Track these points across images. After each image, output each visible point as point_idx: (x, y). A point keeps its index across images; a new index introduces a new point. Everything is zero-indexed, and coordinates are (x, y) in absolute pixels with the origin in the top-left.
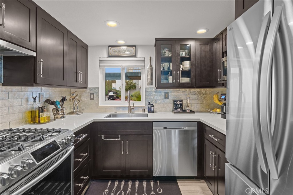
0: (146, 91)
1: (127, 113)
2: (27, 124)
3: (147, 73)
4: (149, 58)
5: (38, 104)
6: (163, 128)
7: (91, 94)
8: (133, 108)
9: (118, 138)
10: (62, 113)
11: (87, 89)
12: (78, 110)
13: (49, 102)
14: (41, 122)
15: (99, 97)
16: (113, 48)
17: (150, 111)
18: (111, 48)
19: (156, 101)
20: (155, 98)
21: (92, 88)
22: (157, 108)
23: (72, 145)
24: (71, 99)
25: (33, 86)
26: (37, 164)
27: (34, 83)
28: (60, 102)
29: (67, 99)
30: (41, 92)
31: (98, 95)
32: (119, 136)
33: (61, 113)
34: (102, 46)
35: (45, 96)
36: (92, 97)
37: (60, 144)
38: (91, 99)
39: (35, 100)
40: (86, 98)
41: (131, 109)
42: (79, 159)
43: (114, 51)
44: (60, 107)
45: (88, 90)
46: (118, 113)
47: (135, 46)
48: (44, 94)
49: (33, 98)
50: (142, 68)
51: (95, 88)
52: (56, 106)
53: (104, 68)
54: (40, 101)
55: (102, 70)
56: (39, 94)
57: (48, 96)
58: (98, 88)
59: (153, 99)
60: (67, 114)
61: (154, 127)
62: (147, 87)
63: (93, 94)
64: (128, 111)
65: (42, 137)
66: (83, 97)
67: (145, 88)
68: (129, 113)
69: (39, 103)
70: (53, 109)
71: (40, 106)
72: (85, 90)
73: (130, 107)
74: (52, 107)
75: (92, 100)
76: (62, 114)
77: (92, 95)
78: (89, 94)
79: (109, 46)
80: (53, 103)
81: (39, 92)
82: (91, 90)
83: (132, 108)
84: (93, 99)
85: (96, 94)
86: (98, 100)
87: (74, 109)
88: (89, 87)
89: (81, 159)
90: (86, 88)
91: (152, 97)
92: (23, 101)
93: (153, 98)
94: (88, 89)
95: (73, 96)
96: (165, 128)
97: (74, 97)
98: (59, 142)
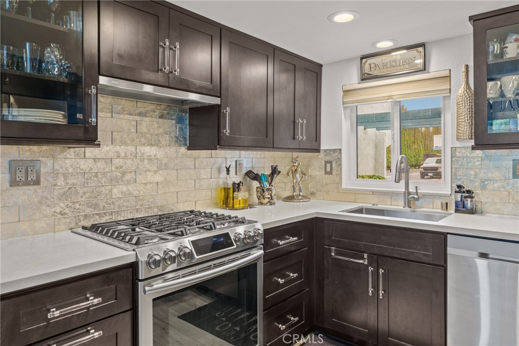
0: (452, 157)
1: (402, 208)
2: (218, 208)
3: (456, 108)
4: (463, 69)
5: (235, 178)
6: (476, 254)
7: (326, 162)
8: (416, 196)
9: (363, 258)
10: (269, 196)
11: (319, 152)
12: (301, 194)
13: (252, 175)
14: (235, 206)
15: (341, 170)
16: (371, 61)
17: (461, 208)
18: (366, 62)
19: (483, 182)
20: (482, 175)
21: (328, 150)
22: (486, 203)
23: (261, 248)
24: (291, 173)
25: (216, 149)
26: (197, 257)
27: (218, 144)
28: (270, 176)
29: (279, 172)
30: (239, 159)
31: (340, 165)
32: (366, 256)
33: (267, 195)
34: (348, 61)
35: (244, 164)
36: (328, 169)
37: (235, 241)
38: (326, 173)
39: (228, 170)
40: (319, 171)
41: (411, 200)
42: (279, 279)
43: (372, 66)
44: (266, 185)
45: (321, 155)
46: (379, 206)
47: (423, 45)
48: (244, 161)
49: (226, 168)
50: (444, 97)
51: (334, 150)
52: (260, 183)
53: (351, 106)
54: (237, 174)
55: (348, 111)
56: (236, 161)
57: (250, 165)
58: (340, 150)
59: (476, 177)
60: (284, 199)
61: (448, 249)
62: (458, 144)
63: (331, 162)
64: (403, 204)
65: (214, 224)
66: (312, 168)
67: (451, 148)
68: (407, 209)
69: (236, 176)
70: (257, 188)
71: (237, 182)
72: (316, 154)
73: (409, 193)
74: (256, 184)
75: (329, 174)
76: (269, 198)
77: (328, 165)
78: (323, 163)
79: (363, 58)
80: (256, 177)
81: (236, 159)
82: (326, 155)
83: (414, 198)
84: (331, 173)
85: (337, 162)
86: (340, 175)
87: (294, 191)
88: (323, 147)
89: (283, 280)
90: (318, 150)
91: (473, 173)
92: (212, 172)
93: (476, 175)
94: (321, 152)
95: (294, 166)
96: (484, 256)
97: (296, 167)
98: (234, 236)
